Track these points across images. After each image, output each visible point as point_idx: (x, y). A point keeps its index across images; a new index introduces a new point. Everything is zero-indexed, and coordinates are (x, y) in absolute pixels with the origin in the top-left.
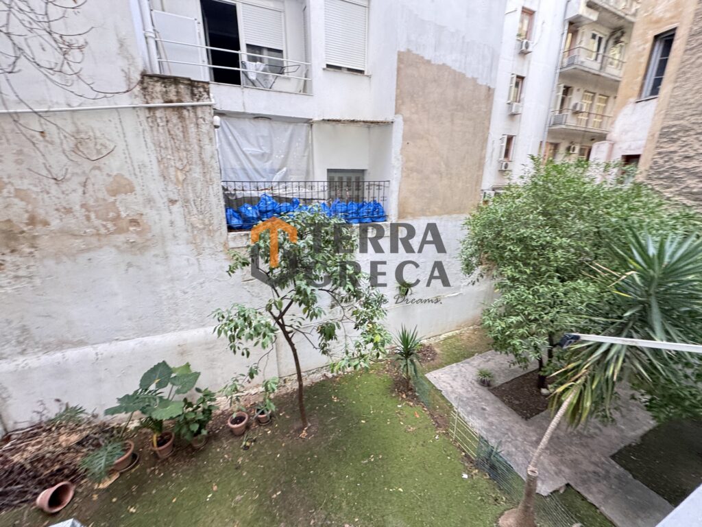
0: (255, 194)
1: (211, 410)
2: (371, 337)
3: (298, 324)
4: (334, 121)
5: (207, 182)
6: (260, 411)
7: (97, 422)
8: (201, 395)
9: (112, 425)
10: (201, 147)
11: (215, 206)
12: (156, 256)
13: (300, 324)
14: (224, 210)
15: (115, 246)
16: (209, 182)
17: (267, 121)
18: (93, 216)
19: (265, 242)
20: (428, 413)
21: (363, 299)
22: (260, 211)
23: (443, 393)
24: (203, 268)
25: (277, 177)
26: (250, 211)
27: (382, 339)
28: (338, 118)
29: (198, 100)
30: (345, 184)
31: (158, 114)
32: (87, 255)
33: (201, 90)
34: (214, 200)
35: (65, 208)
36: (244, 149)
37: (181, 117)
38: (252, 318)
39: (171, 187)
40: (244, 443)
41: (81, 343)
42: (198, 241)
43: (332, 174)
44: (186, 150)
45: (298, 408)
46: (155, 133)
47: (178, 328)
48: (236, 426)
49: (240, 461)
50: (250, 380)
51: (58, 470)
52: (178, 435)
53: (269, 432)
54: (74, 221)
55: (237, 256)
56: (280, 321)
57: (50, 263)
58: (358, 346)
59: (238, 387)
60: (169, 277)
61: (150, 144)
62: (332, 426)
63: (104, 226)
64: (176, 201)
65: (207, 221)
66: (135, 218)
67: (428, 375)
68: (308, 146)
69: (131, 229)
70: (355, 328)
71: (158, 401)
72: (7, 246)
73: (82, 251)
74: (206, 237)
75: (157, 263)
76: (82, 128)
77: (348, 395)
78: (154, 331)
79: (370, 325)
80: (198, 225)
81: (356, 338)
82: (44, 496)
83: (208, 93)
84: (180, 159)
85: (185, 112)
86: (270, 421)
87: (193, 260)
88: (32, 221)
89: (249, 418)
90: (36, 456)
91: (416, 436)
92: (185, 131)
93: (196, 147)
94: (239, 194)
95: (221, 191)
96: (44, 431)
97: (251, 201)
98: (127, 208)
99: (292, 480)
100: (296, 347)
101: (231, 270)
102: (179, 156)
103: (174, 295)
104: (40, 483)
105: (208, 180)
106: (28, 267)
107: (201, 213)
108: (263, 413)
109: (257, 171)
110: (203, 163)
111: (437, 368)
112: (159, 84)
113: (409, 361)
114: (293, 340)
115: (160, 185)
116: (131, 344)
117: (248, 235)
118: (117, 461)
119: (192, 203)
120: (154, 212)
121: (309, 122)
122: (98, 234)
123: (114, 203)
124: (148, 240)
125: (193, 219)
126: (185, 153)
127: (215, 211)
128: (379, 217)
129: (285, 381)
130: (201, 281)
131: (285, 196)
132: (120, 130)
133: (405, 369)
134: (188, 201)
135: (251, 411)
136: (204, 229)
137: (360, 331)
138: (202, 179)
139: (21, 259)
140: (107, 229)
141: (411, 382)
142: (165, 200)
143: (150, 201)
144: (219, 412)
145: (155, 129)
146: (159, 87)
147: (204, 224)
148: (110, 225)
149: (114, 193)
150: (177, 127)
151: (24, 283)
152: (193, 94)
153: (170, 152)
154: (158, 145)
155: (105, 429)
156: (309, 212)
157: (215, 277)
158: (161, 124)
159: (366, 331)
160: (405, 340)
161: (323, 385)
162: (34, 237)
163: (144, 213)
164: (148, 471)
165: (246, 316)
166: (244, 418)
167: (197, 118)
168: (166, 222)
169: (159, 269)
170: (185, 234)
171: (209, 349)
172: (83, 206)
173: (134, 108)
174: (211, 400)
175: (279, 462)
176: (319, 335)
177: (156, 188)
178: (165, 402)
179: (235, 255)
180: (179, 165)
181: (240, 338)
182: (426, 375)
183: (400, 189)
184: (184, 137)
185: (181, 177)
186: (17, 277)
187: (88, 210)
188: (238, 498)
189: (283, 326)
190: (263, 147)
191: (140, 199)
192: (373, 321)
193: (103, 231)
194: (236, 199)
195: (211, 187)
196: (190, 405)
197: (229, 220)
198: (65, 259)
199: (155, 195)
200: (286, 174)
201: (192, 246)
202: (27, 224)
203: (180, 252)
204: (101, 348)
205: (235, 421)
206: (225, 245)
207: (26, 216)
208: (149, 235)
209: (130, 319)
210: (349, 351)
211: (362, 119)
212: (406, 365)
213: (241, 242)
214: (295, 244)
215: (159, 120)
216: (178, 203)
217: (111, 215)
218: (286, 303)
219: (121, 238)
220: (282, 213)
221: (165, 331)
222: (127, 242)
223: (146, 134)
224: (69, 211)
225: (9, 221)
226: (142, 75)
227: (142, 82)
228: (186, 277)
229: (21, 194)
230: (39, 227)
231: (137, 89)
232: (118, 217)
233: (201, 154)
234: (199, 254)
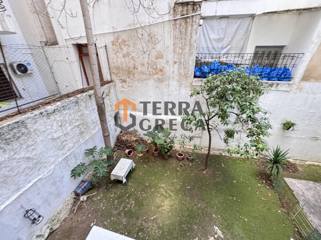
0: (210, 60)
1: (172, 147)
2: (256, 144)
3: (215, 126)
4: (272, 13)
5: (190, 54)
6: (189, 156)
7: (140, 136)
8: (170, 140)
9: (144, 139)
10: (191, 37)
11: (191, 65)
12: (165, 85)
13: (216, 126)
14: (194, 67)
15: (154, 79)
16: (191, 54)
17: (226, 19)
18: (150, 67)
19: (211, 84)
20: (278, 197)
21: (257, 123)
22: (210, 69)
23: (294, 193)
24: (180, 92)
25: (224, 51)
26: (206, 69)
27: (263, 147)
28: (275, 10)
29: (195, 12)
30: (266, 55)
31: (178, 22)
33: (198, 6)
34: (191, 63)
35: (143, 64)
36: (210, 36)
37: (186, 23)
38: (197, 117)
39: (176, 56)
40: (181, 164)
42: (181, 81)
43: (258, 49)
44: (185, 39)
45: (205, 161)
46: (175, 32)
48: (179, 156)
49: (178, 169)
50: (190, 141)
51: (131, 146)
52: (161, 151)
53: (191, 165)
54: (144, 68)
55: (195, 90)
56: (207, 122)
57: (137, 83)
58: (246, 146)
59: (184, 142)
60: (168, 94)
61: (172, 37)
62: (218, 176)
63: (152, 71)
64: (177, 62)
65: (186, 72)
66: (162, 69)
67: (286, 179)
68: (248, 32)
69: (160, 73)
70: (247, 137)
71: (157, 137)
72: (128, 75)
73: (145, 80)
74: (184, 79)
75: (165, 88)
76: (152, 32)
77: (230, 166)
79: (257, 138)
80: (182, 74)
81: (247, 142)
82: (127, 151)
83: (200, 7)
85: (188, 20)
86: (192, 161)
87: (178, 89)
88: (134, 68)
89: (184, 156)
90: (127, 140)
91: (265, 203)
92: (186, 29)
93: (189, 37)
94: (203, 60)
95: (195, 58)
96: (129, 133)
97: (207, 64)
98: (160, 65)
99: (195, 186)
100: (211, 136)
101: (192, 95)
102: (182, 42)
104: (126, 147)
105: (191, 53)
106: (131, 83)
107: (185, 68)
108: (190, 156)
109: (214, 48)
110: (191, 45)
111: (295, 178)
112: (180, 7)
113: (275, 166)
114: (211, 133)
115: (172, 55)
117: (202, 80)
118: (144, 150)
119: (182, 63)
120: (168, 67)
121: (253, 16)
122: (150, 74)
123: (156, 62)
124: (164, 78)
125: (181, 71)
126: (184, 40)
127: (190, 68)
128: (285, 78)
129: (202, 148)
130: (179, 97)
131: (225, 62)
132: (163, 31)
133: (271, 169)
134: (180, 63)
135: (185, 154)
136: (184, 75)
137: (250, 139)
138: (188, 52)
139: (130, 80)
140: (153, 72)
141: (272, 177)
142: (173, 62)
143: (167, 62)
144: (174, 149)
145: (175, 30)
146: (180, 9)
147: (185, 73)
148: (154, 71)
149: (157, 58)
150: (183, 28)
151: (130, 88)
152: (194, 9)
153: (179, 40)
154: (175, 37)
155: (142, 139)
156: (238, 70)
157: (184, 97)
158: (178, 27)
159: (254, 140)
160: (277, 154)
161: (219, 157)
162: (134, 73)
163: (165, 67)
164: (151, 157)
165: (195, 115)
166: (183, 155)
167: (193, 22)
168: (172, 72)
169: (165, 90)
170: (177, 77)
172: (148, 63)
173: (169, 20)
174: (173, 144)
175: (192, 177)
176: (225, 134)
177: (170, 56)
178: (159, 138)
179: (195, 89)
180: (181, 46)
181: (190, 124)
182: (284, 178)
183: (312, 59)
184: (185, 32)
186: (129, 86)
187: (149, 65)
188: (175, 180)
189: (208, 125)
190: (220, 35)
191: (165, 61)
192: (259, 137)
193: (151, 73)
194: (201, 62)
195: (191, 56)
196: (166, 142)
197: (195, 72)
198: (140, 82)
199: (170, 59)
200: (229, 50)
201: (178, 83)
202: (133, 69)
203: (174, 84)
205: (179, 155)
206: (191, 84)
207: (133, 66)
208: (165, 76)
210: (240, 146)
211: (296, 8)
212: (273, 167)
213: (199, 83)
214: (226, 86)
215: (177, 25)
216: (177, 63)
217: (155, 67)
218: (213, 114)
219: (156, 76)
220: (223, 70)
222: (158, 78)
223: (171, 32)
224: (143, 65)
225: (129, 67)
226: (175, 4)
227: (174, 8)
228: (174, 95)
229: (133, 58)
230: (136, 70)
231: (172, 12)
232: (157, 68)
233: (190, 40)
234: (180, 86)
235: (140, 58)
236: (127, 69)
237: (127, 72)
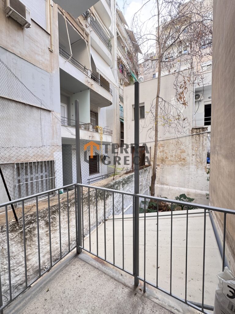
10: (203, 142)
12: (187, 168)
16: (203, 150)
18: (176, 157)
24: (198, 172)
29: (204, 132)
31: (194, 136)
32: (173, 165)
33: (205, 129)
34: (204, 155)
37: (199, 136)
39: (194, 151)
41: (167, 185)
42: (198, 165)
44: (199, 143)
47: (188, 187)
54: (172, 158)
57: (167, 166)
60: (189, 173)
61: (191, 142)
63: (178, 160)
65: (201, 160)
66: (184, 158)
69: (183, 161)
74: (200, 164)
78: (182, 187)
80: (199, 161)
83: (207, 130)
84: (197, 145)
85: (201, 135)
87: (196, 170)
88: (166, 158)
92: (199, 139)
93: (202, 142)
95: (207, 153)
98: (183, 156)
103: (189, 178)
106: (163, 167)
107: (200, 158)
110: (203, 146)
115: (191, 151)
116: (177, 188)
120: (189, 157)
123: (181, 155)
124: (186, 164)
125: (198, 159)
127: (204, 158)
130: (197, 176)
132: (185, 140)
134: (197, 155)
142: (192, 154)
143: (188, 155)
145: (193, 139)
146: (195, 130)
148: (179, 160)
149: (181, 153)
151: (161, 170)
152: (203, 130)
153: (195, 144)
154: (193, 142)
162: (165, 161)
163: (186, 157)
167: (203, 136)
168: (191, 160)
169: (187, 171)
170: (195, 163)
171: (196, 196)
172: (175, 155)
173: (189, 135)
177: (190, 152)
180: (197, 146)
185: (196, 149)
186: (161, 168)
191: (186, 154)
193: (177, 161)
198: (169, 166)
201: (196, 166)
203: (193, 168)
204: (171, 187)
206: (205, 167)
208: (186, 163)
209: (178, 182)
216: (195, 155)
217: (180, 157)
219: (180, 163)
221: (185, 187)
222: (181, 163)
223: (190, 140)
224: (172, 156)
225: (163, 158)
226: (192, 129)
227: (192, 130)
228: (193, 174)
229: (166, 153)
230: (167, 159)
231: (190, 131)
232: (181, 158)
233: (203, 143)
234: (198, 169)
235: (171, 153)
236: (162, 158)
237: (161, 160)
